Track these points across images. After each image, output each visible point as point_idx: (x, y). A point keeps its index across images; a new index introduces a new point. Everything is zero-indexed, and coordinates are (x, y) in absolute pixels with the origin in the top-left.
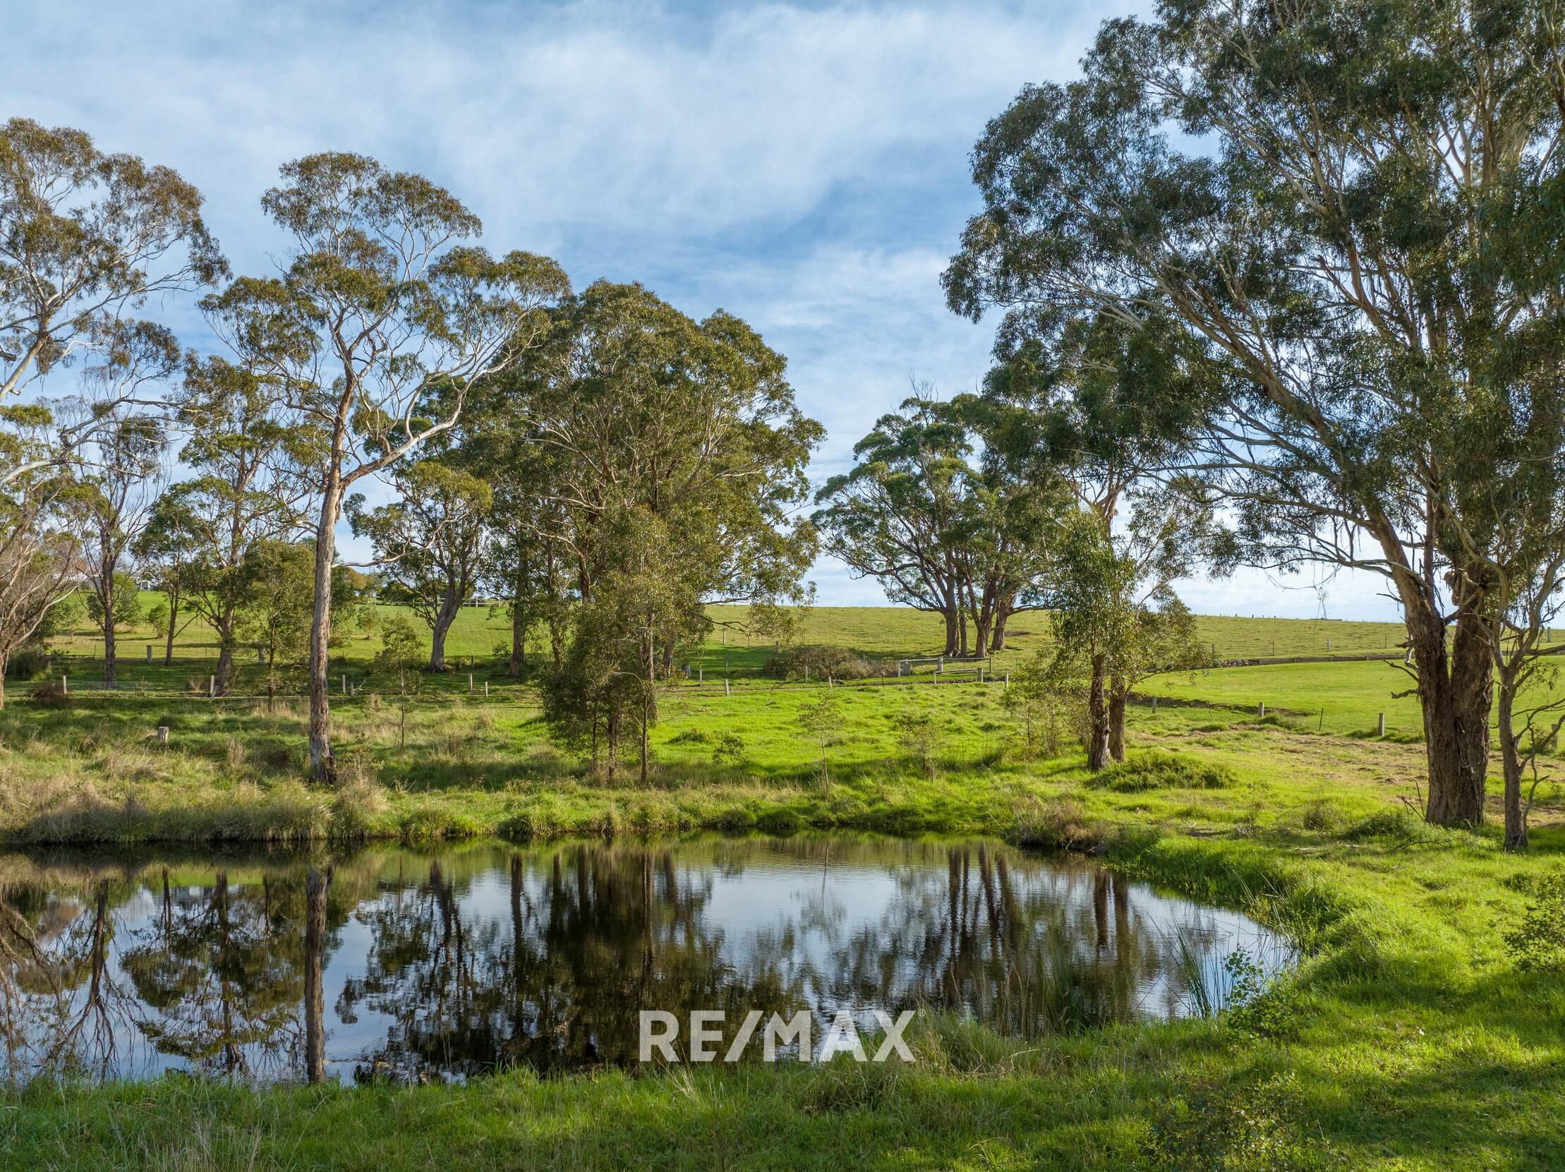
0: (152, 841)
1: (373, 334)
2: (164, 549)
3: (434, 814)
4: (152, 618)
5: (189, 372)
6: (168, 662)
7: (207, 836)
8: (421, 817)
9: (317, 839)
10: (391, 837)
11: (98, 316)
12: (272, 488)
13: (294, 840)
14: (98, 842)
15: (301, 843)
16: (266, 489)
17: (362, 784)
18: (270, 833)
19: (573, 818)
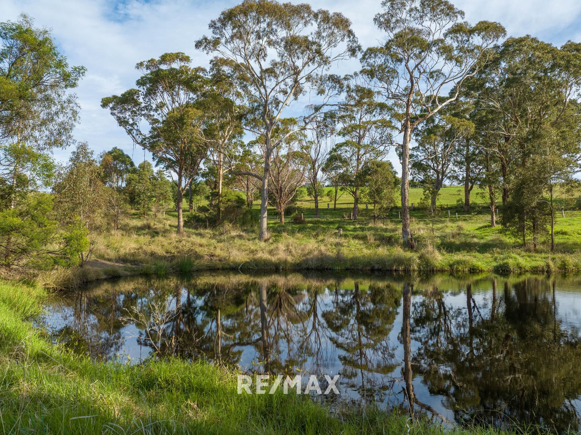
0: (347, 269)
1: (419, 66)
2: (333, 169)
3: (464, 261)
4: (328, 195)
5: (348, 92)
6: (335, 209)
7: (368, 268)
8: (458, 263)
9: (414, 270)
10: (445, 271)
11: (314, 75)
12: (371, 143)
13: (404, 271)
14: (327, 269)
15: (407, 272)
16: (369, 143)
17: (430, 248)
18: (395, 268)
19: (529, 265)
